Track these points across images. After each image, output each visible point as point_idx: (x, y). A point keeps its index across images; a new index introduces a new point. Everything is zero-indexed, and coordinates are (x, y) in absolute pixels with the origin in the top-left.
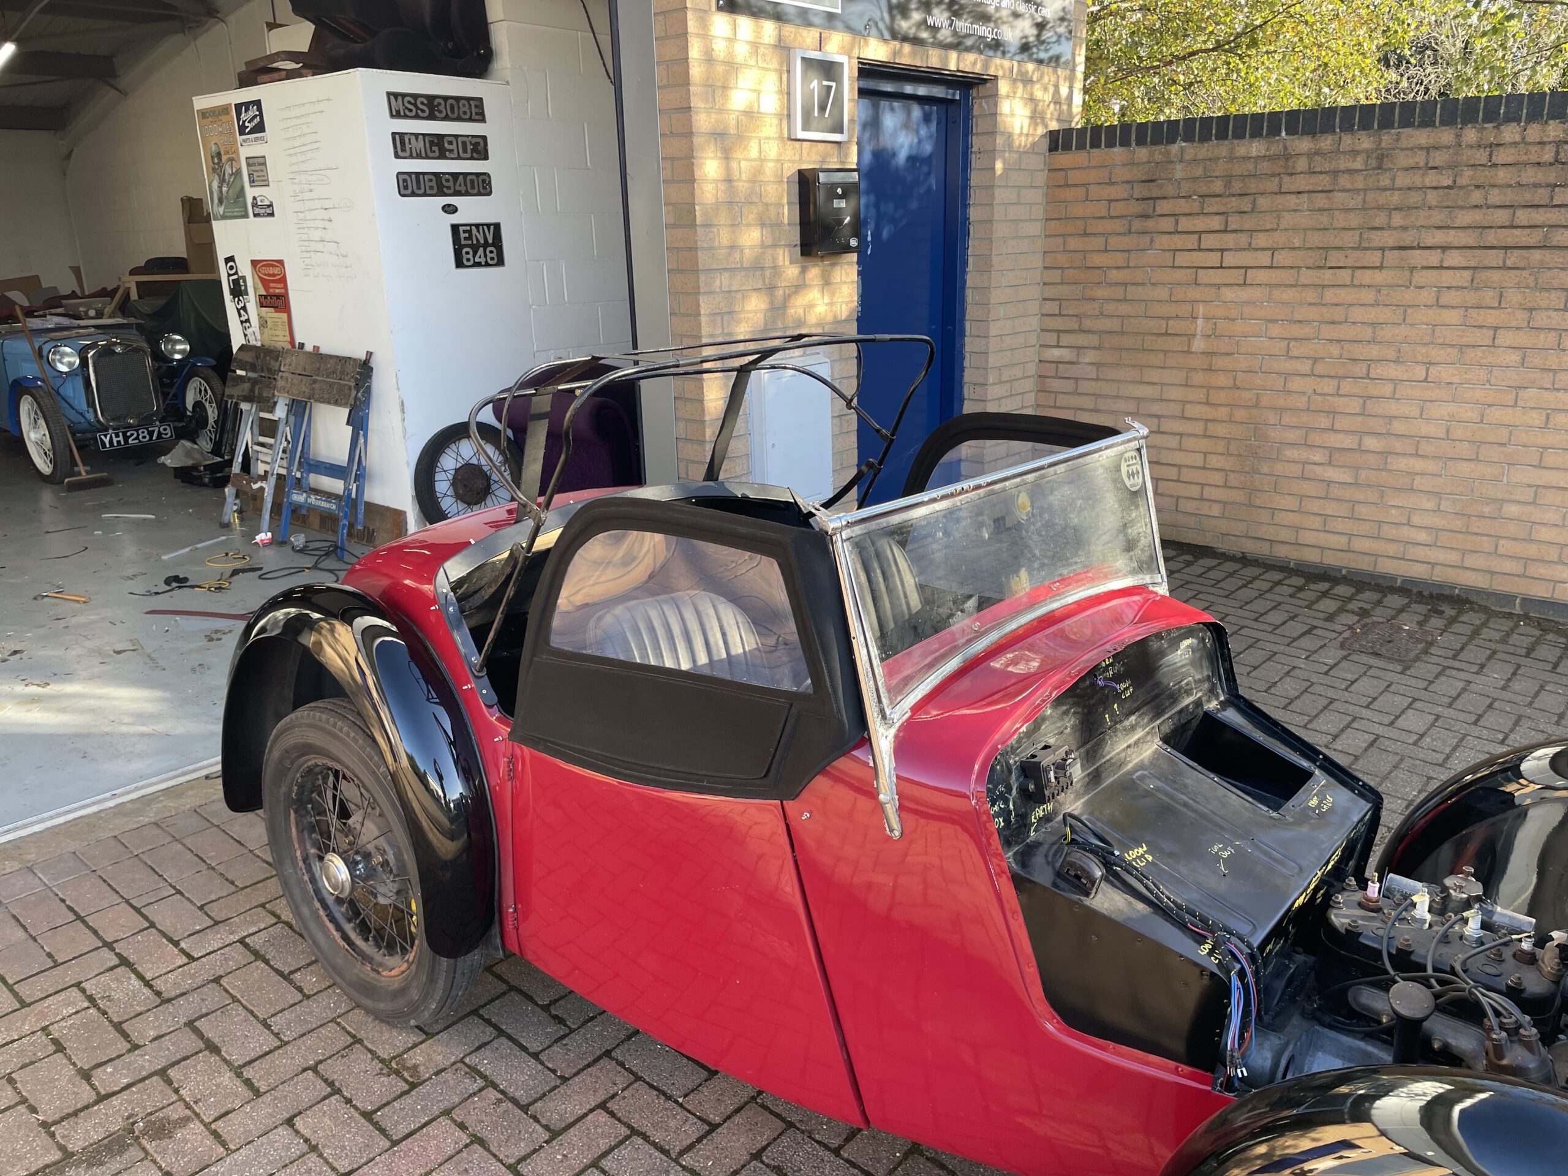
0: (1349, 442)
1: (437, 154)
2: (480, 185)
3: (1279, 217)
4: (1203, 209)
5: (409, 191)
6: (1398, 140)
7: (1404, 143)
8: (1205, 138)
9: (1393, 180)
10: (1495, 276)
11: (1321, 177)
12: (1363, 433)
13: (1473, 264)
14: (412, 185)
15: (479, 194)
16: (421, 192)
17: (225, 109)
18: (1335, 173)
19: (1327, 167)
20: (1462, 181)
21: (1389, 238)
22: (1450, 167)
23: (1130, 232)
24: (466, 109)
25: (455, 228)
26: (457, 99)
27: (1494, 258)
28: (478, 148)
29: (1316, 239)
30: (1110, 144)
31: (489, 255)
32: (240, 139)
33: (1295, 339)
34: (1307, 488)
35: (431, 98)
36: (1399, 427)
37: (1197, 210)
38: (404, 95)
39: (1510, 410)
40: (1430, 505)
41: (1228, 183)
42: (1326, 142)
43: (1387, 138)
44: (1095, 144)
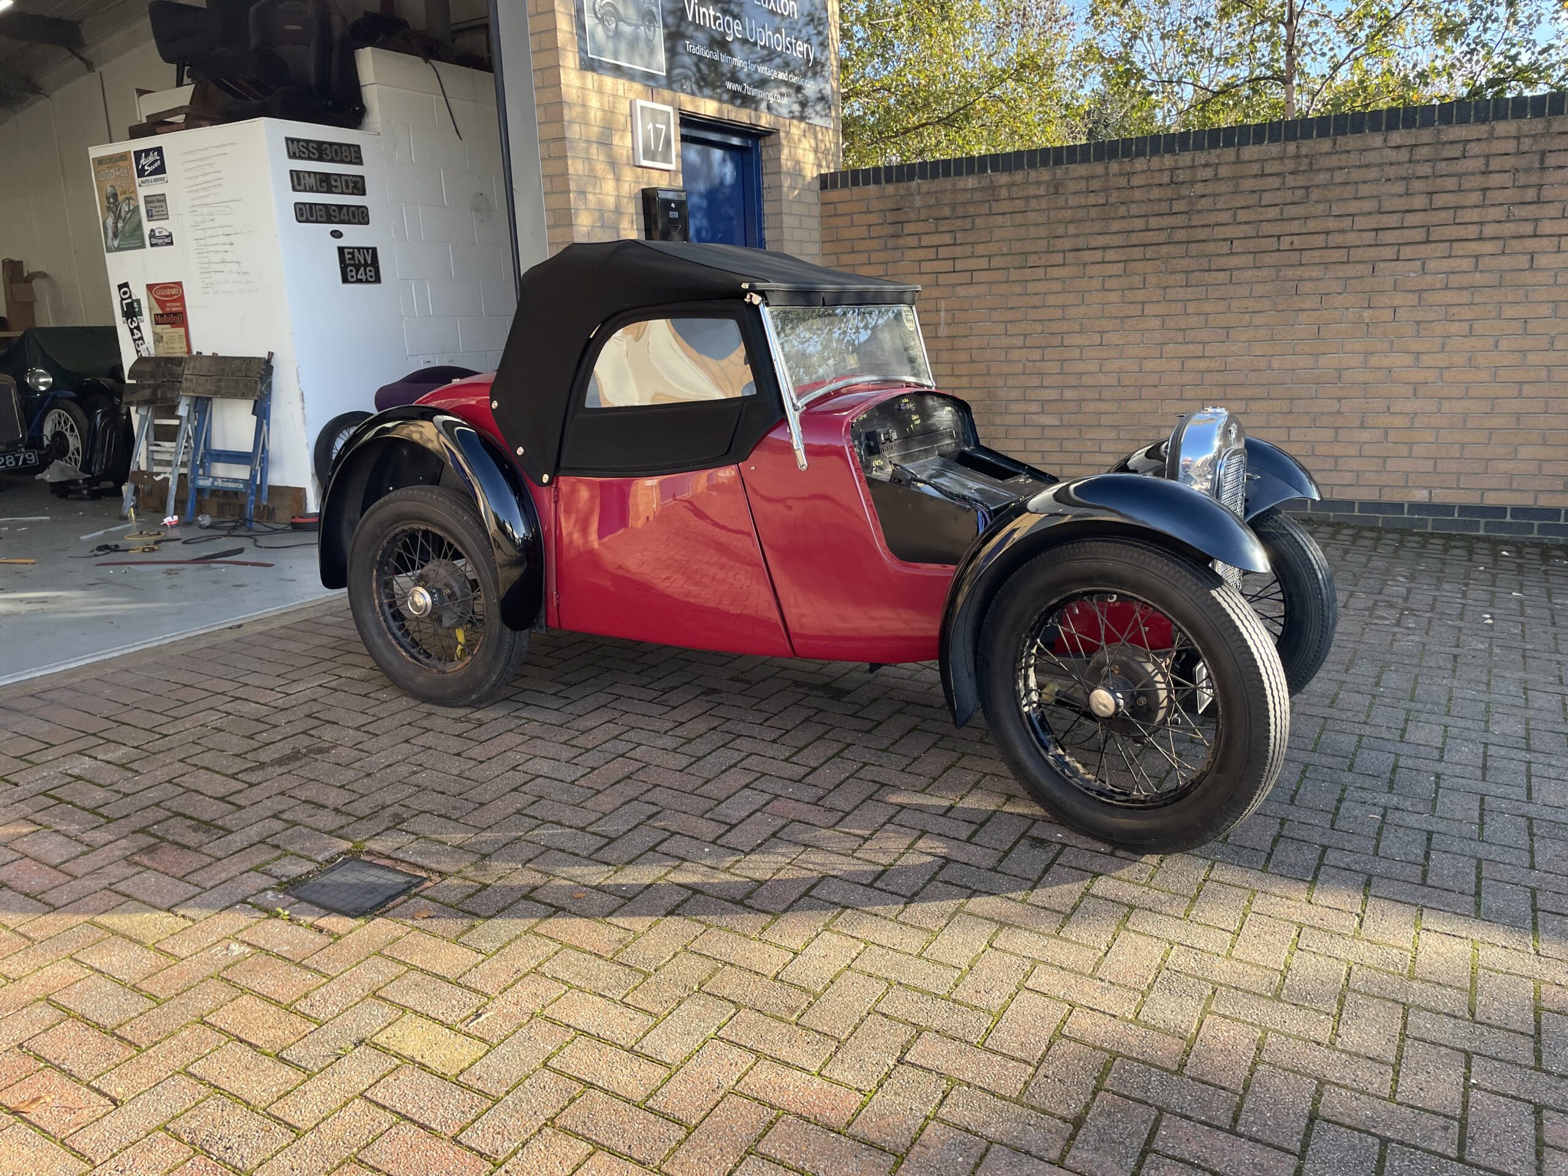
0: (1053, 394)
1: (325, 189)
2: (359, 216)
3: (991, 232)
4: (937, 228)
5: (304, 218)
6: (1067, 173)
7: (1071, 175)
8: (935, 175)
9: (1067, 201)
10: (1139, 266)
11: (1018, 201)
12: (1063, 387)
13: (1124, 258)
14: (306, 213)
15: (359, 223)
16: (314, 219)
17: (124, 156)
18: (1027, 198)
19: (1021, 194)
20: (1112, 200)
21: (1067, 243)
22: (1102, 191)
23: (886, 248)
24: (347, 153)
25: (341, 250)
26: (340, 145)
27: (1137, 253)
28: (357, 186)
29: (1018, 247)
30: (866, 183)
31: (369, 274)
32: (138, 181)
33: (1010, 322)
34: (1029, 432)
35: (320, 144)
36: (1086, 380)
37: (934, 230)
38: (299, 141)
39: (1158, 361)
40: (1112, 435)
41: (953, 209)
42: (1019, 176)
43: (1059, 172)
44: (855, 183)
